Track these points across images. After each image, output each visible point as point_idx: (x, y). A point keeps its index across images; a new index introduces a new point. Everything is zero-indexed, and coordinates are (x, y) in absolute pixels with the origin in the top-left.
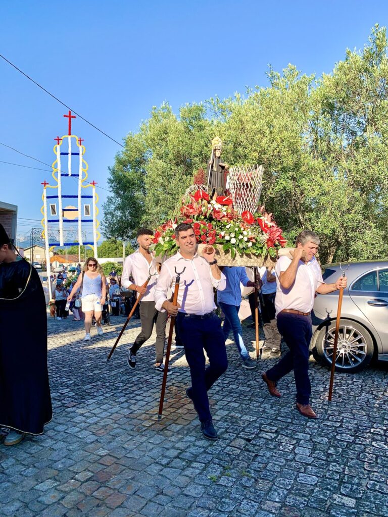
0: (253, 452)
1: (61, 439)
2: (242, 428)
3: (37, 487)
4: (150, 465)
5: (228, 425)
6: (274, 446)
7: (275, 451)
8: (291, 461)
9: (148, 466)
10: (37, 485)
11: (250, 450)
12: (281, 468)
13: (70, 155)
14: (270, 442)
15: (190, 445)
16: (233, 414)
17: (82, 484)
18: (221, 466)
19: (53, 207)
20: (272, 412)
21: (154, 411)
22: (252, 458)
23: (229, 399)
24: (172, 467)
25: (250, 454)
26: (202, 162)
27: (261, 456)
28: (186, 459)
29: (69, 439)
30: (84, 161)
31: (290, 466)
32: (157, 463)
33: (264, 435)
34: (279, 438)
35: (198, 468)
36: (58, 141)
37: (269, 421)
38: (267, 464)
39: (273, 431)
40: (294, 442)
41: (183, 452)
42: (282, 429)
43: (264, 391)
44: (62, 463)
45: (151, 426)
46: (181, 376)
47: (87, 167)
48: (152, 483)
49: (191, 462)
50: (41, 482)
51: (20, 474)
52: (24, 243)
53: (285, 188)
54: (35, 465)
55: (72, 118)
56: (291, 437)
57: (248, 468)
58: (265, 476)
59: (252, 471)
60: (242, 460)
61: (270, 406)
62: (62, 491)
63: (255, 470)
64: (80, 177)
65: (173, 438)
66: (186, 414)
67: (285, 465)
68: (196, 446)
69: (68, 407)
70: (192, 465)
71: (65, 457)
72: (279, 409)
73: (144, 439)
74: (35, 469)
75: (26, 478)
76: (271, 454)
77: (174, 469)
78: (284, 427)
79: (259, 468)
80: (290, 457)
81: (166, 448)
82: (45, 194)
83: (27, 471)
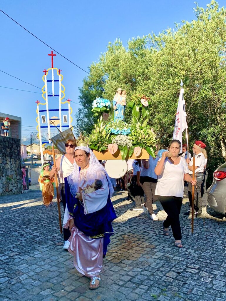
0: (182, 281)
1: (54, 264)
2: (174, 265)
3: (41, 293)
4: (112, 285)
5: (164, 262)
6: (198, 278)
7: (198, 281)
8: (210, 288)
9: (110, 285)
10: (41, 291)
11: (180, 279)
12: (203, 293)
13: (53, 81)
14: (194, 275)
15: (138, 274)
16: (167, 255)
17: (68, 293)
18: (159, 288)
19: (43, 118)
20: (196, 255)
21: (113, 251)
22: (181, 285)
23: (164, 245)
24: (126, 287)
25: (180, 282)
26: (144, 80)
27: (188, 284)
28: (136, 283)
29: (59, 265)
30: (63, 86)
31: (209, 292)
32: (116, 284)
33: (189, 270)
34: (201, 273)
35: (143, 289)
36: (45, 73)
37: (192, 261)
38: (192, 290)
39: (197, 268)
40: (212, 276)
41: (133, 278)
42: (203, 267)
43: (189, 241)
44: (56, 279)
45: (111, 260)
46: (130, 229)
47: (65, 89)
48: (113, 296)
49: (139, 284)
50: (44, 290)
51: (31, 284)
52: (26, 142)
53: (206, 96)
54: (40, 279)
55: (53, 56)
56: (210, 273)
57: (179, 291)
58: (191, 298)
59: (182, 294)
60: (174, 286)
61: (194, 251)
62: (56, 296)
63: (184, 293)
65: (127, 269)
66: (134, 253)
67: (206, 291)
68: (142, 275)
69: (58, 245)
70: (140, 287)
71: (57, 276)
72: (201, 254)
73: (107, 268)
74: (40, 282)
75: (34, 287)
76: (195, 283)
77: (128, 289)
78: (204, 266)
79: (186, 291)
80: (209, 286)
81: (121, 275)
82: (38, 109)
83: (35, 282)
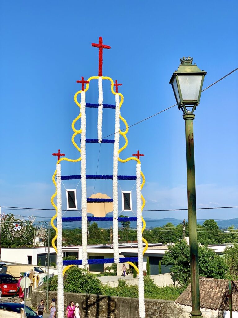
13: (100, 108)
19: (71, 195)
30: (123, 119)
36: (83, 85)
47: (127, 128)
55: (103, 49)
64: (116, 144)
82: (59, 173)
